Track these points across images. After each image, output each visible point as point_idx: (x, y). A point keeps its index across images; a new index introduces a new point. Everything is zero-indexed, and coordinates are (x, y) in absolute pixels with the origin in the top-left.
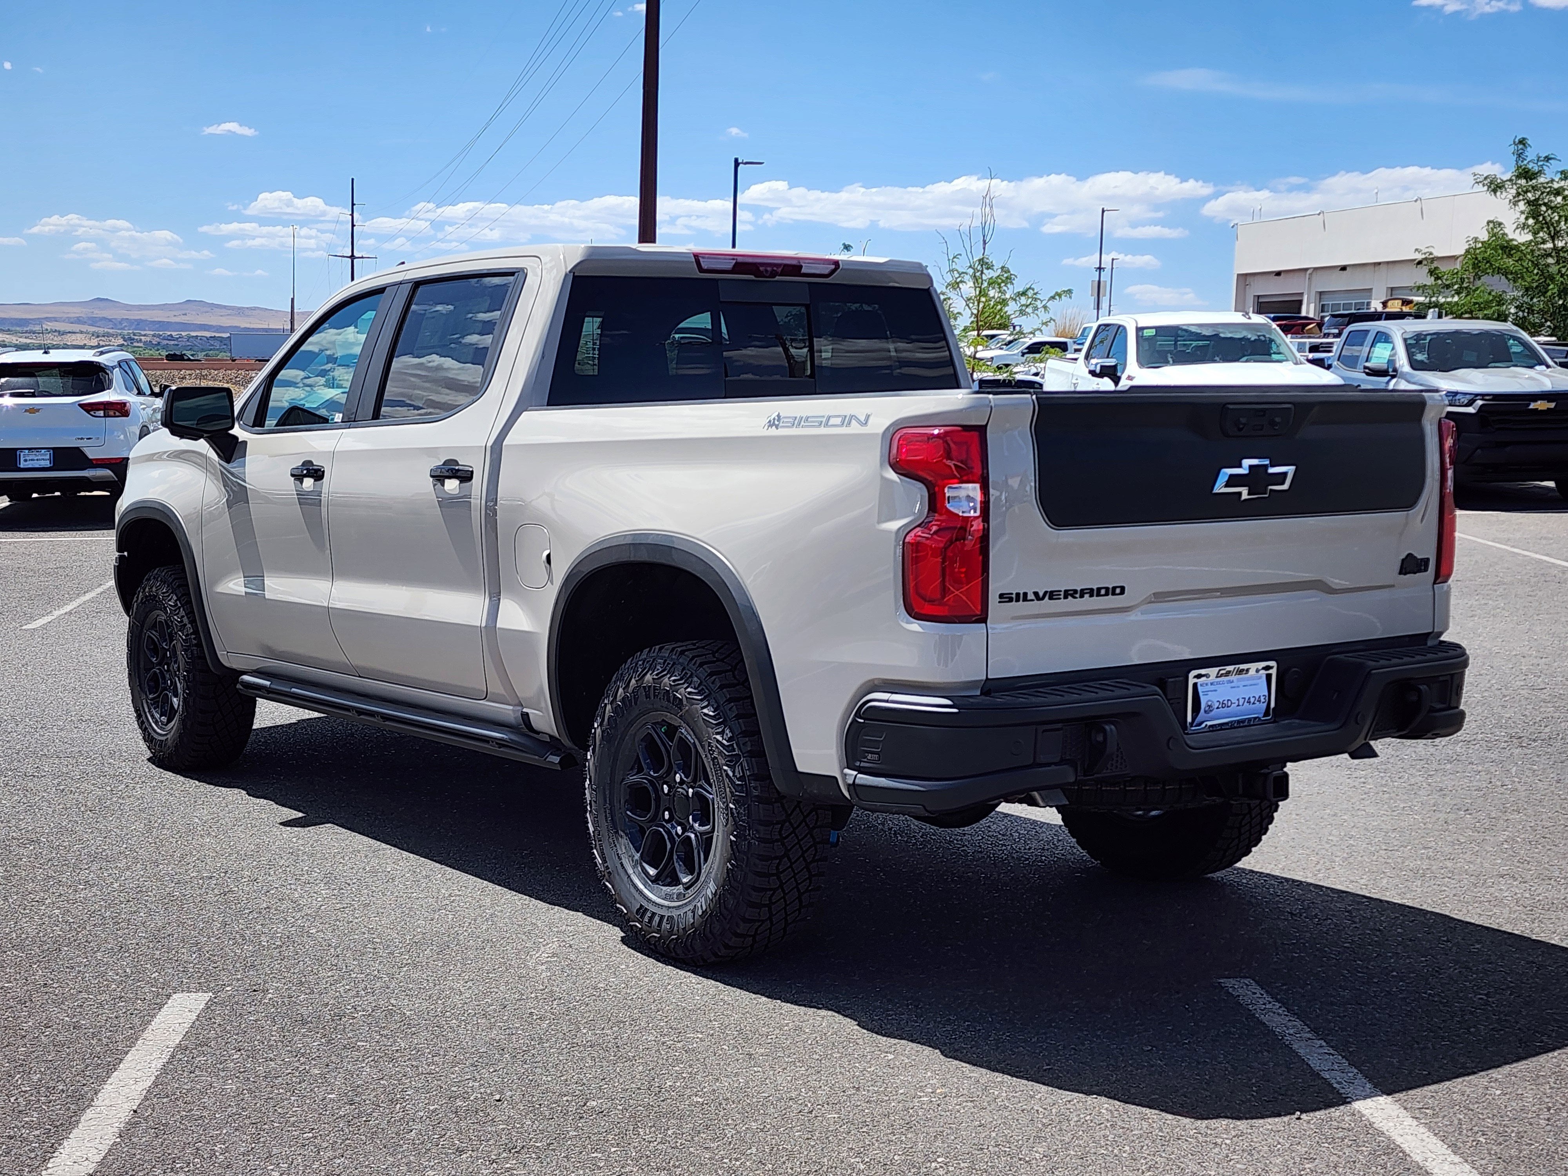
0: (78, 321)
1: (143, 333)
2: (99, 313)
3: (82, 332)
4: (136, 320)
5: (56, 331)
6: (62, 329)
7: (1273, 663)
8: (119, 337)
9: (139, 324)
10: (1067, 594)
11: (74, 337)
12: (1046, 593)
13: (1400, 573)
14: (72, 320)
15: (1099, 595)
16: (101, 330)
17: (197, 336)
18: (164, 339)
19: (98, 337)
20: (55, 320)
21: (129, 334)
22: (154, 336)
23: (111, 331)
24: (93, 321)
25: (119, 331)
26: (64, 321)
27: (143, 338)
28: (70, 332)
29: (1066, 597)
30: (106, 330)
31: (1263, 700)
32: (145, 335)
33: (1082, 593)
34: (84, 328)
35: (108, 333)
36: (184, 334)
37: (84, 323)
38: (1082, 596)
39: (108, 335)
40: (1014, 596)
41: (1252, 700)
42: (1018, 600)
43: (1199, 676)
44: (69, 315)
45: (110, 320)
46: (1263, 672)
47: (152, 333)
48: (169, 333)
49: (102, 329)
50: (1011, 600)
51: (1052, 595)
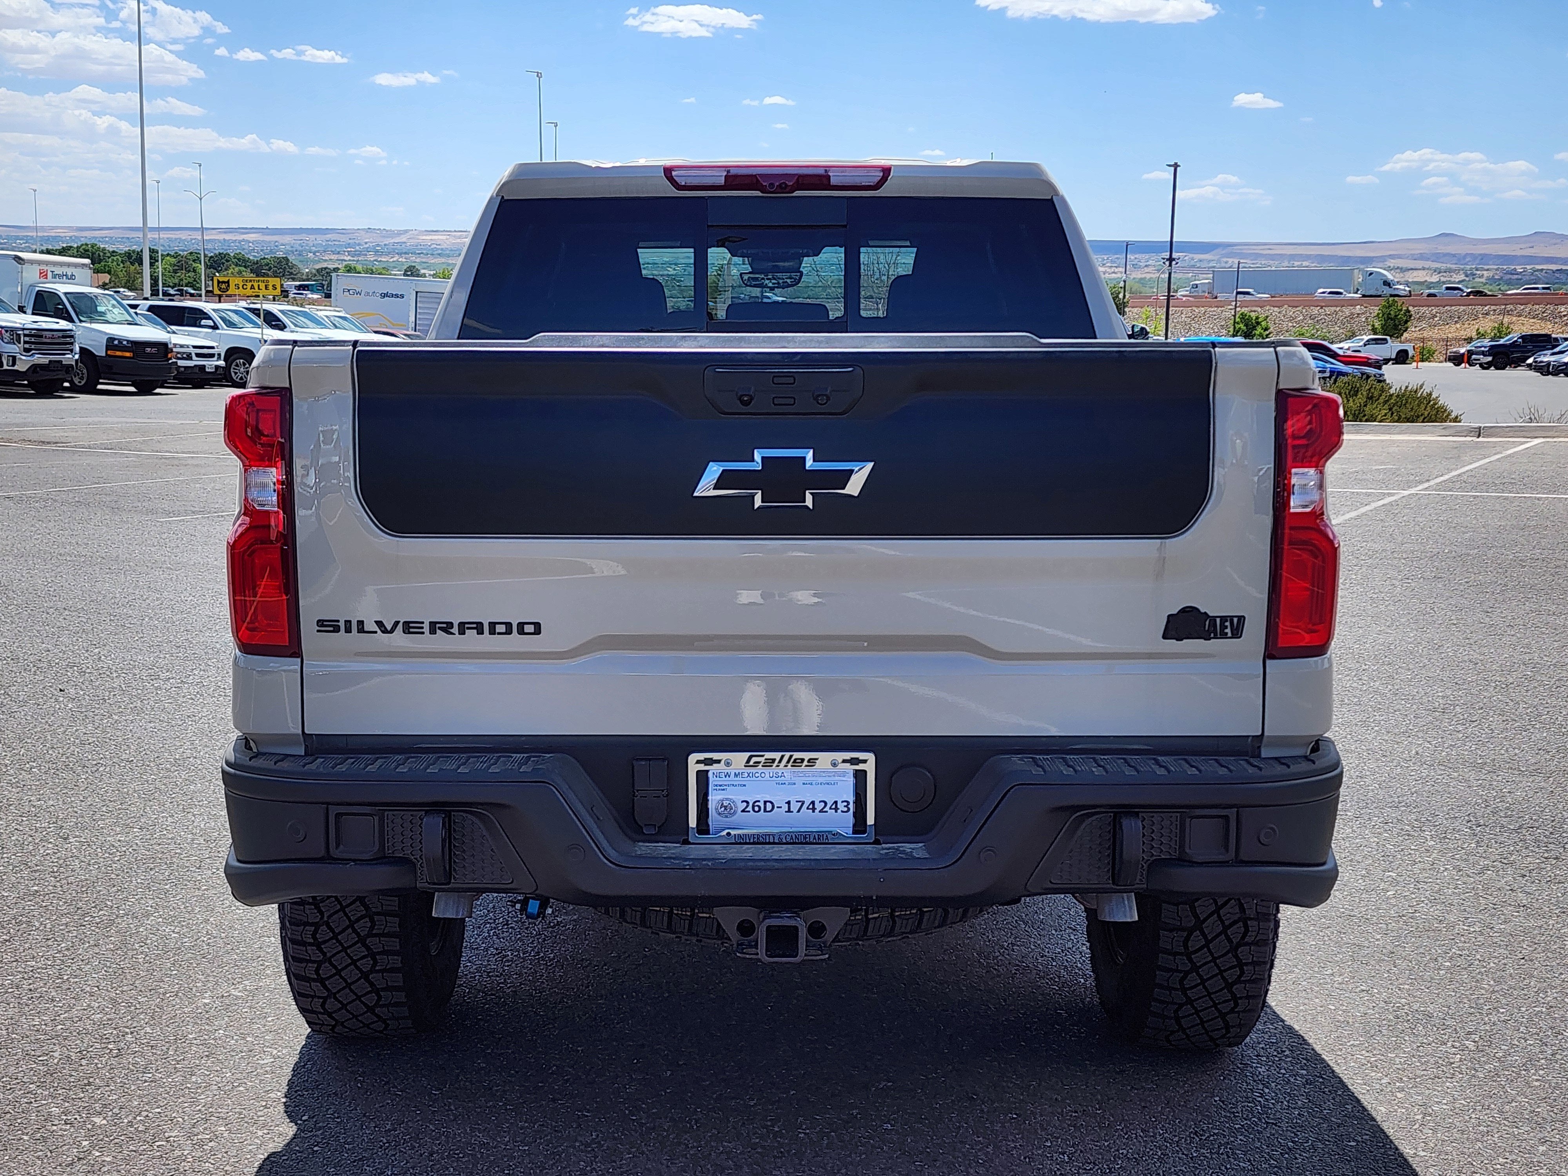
0: (1422, 257)
1: (1486, 267)
2: (1443, 249)
3: (1424, 269)
4: (1480, 255)
5: (1398, 268)
6: (1405, 266)
7: (870, 757)
8: (1461, 272)
9: (1484, 258)
10: (434, 627)
11: (1415, 273)
12: (397, 623)
13: (1164, 637)
14: (1416, 257)
15: (492, 632)
16: (1443, 266)
17: (1542, 270)
18: (1507, 273)
19: (1439, 273)
20: (1399, 257)
21: (1471, 269)
22: (1497, 270)
23: (1453, 266)
24: (1437, 257)
25: (1462, 267)
26: (1407, 258)
27: (1485, 273)
28: (1412, 269)
29: (433, 631)
30: (1449, 266)
31: (841, 806)
32: (1488, 270)
33: (463, 628)
34: (1427, 264)
35: (1450, 269)
36: (1528, 267)
37: (1428, 259)
38: (462, 632)
39: (1450, 271)
40: (342, 625)
41: (819, 806)
42: (348, 630)
43: (709, 762)
44: (1412, 252)
45: (1454, 255)
46: (850, 768)
47: (1496, 267)
48: (1513, 267)
49: (1445, 265)
50: (337, 629)
51: (409, 628)
